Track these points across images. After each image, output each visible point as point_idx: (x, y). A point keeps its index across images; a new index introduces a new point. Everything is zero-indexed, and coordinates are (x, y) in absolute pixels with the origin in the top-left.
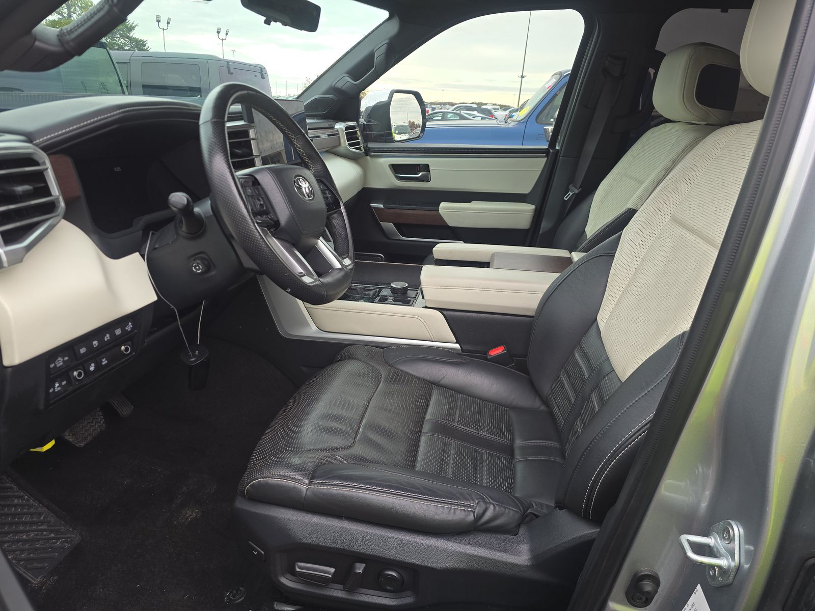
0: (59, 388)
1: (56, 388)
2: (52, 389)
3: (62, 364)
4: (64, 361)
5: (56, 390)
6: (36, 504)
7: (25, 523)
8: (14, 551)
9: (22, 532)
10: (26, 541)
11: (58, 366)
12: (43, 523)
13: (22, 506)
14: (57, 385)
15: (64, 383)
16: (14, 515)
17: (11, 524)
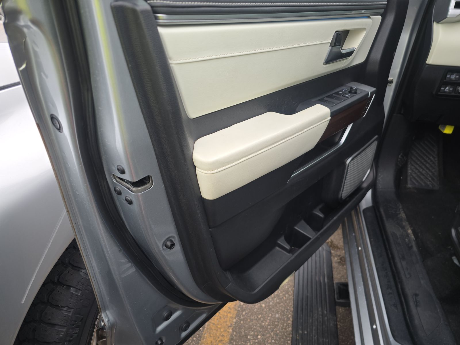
0: (447, 90)
1: (446, 89)
2: (444, 88)
3: (453, 78)
4: (455, 78)
5: (445, 90)
6: (437, 164)
7: (426, 166)
8: (413, 171)
9: (422, 168)
10: (419, 172)
11: (451, 78)
12: (432, 172)
13: (431, 161)
14: (447, 88)
15: (451, 89)
16: (425, 161)
17: (421, 162)
